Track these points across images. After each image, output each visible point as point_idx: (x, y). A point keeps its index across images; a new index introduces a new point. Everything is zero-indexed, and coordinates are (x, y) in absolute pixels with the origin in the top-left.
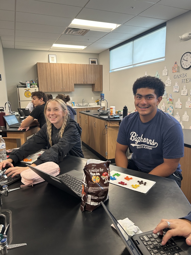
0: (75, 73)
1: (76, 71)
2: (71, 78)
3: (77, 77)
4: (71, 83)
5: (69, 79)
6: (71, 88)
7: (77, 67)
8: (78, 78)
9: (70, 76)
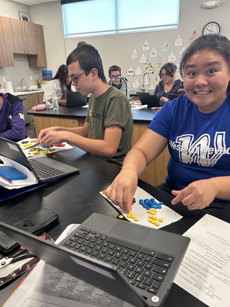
0: (12, 35)
1: (12, 31)
2: (8, 42)
3: (15, 41)
4: (8, 51)
5: (5, 45)
6: (9, 60)
7: (13, 24)
8: (17, 44)
9: (6, 39)
